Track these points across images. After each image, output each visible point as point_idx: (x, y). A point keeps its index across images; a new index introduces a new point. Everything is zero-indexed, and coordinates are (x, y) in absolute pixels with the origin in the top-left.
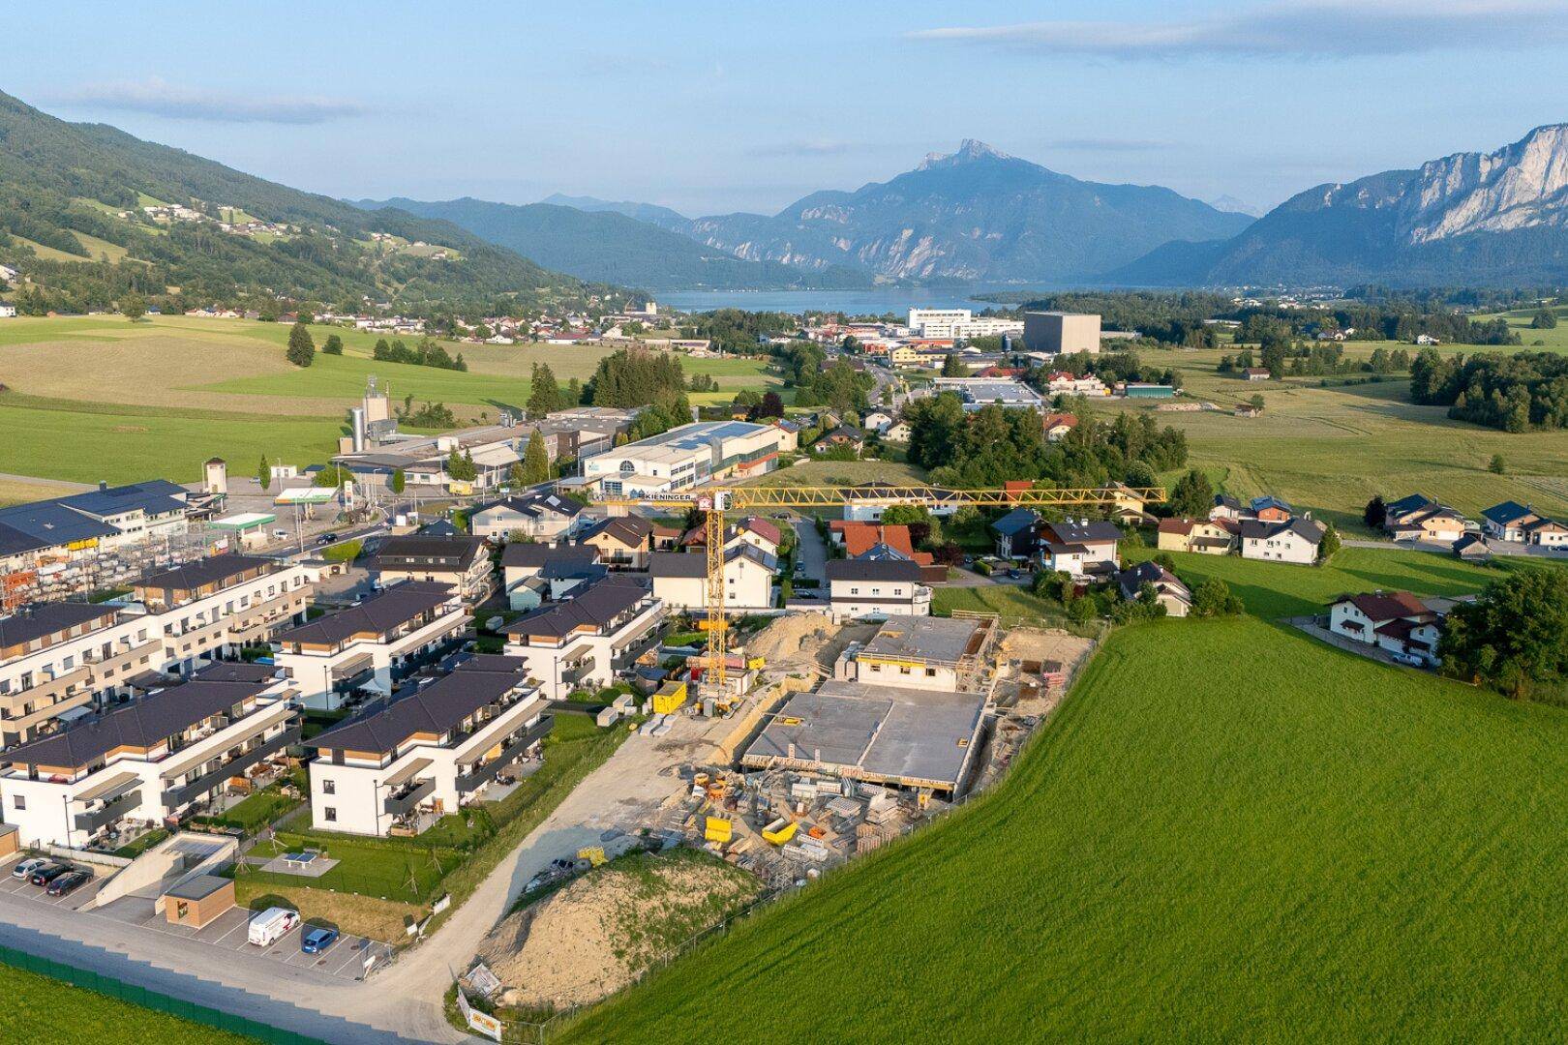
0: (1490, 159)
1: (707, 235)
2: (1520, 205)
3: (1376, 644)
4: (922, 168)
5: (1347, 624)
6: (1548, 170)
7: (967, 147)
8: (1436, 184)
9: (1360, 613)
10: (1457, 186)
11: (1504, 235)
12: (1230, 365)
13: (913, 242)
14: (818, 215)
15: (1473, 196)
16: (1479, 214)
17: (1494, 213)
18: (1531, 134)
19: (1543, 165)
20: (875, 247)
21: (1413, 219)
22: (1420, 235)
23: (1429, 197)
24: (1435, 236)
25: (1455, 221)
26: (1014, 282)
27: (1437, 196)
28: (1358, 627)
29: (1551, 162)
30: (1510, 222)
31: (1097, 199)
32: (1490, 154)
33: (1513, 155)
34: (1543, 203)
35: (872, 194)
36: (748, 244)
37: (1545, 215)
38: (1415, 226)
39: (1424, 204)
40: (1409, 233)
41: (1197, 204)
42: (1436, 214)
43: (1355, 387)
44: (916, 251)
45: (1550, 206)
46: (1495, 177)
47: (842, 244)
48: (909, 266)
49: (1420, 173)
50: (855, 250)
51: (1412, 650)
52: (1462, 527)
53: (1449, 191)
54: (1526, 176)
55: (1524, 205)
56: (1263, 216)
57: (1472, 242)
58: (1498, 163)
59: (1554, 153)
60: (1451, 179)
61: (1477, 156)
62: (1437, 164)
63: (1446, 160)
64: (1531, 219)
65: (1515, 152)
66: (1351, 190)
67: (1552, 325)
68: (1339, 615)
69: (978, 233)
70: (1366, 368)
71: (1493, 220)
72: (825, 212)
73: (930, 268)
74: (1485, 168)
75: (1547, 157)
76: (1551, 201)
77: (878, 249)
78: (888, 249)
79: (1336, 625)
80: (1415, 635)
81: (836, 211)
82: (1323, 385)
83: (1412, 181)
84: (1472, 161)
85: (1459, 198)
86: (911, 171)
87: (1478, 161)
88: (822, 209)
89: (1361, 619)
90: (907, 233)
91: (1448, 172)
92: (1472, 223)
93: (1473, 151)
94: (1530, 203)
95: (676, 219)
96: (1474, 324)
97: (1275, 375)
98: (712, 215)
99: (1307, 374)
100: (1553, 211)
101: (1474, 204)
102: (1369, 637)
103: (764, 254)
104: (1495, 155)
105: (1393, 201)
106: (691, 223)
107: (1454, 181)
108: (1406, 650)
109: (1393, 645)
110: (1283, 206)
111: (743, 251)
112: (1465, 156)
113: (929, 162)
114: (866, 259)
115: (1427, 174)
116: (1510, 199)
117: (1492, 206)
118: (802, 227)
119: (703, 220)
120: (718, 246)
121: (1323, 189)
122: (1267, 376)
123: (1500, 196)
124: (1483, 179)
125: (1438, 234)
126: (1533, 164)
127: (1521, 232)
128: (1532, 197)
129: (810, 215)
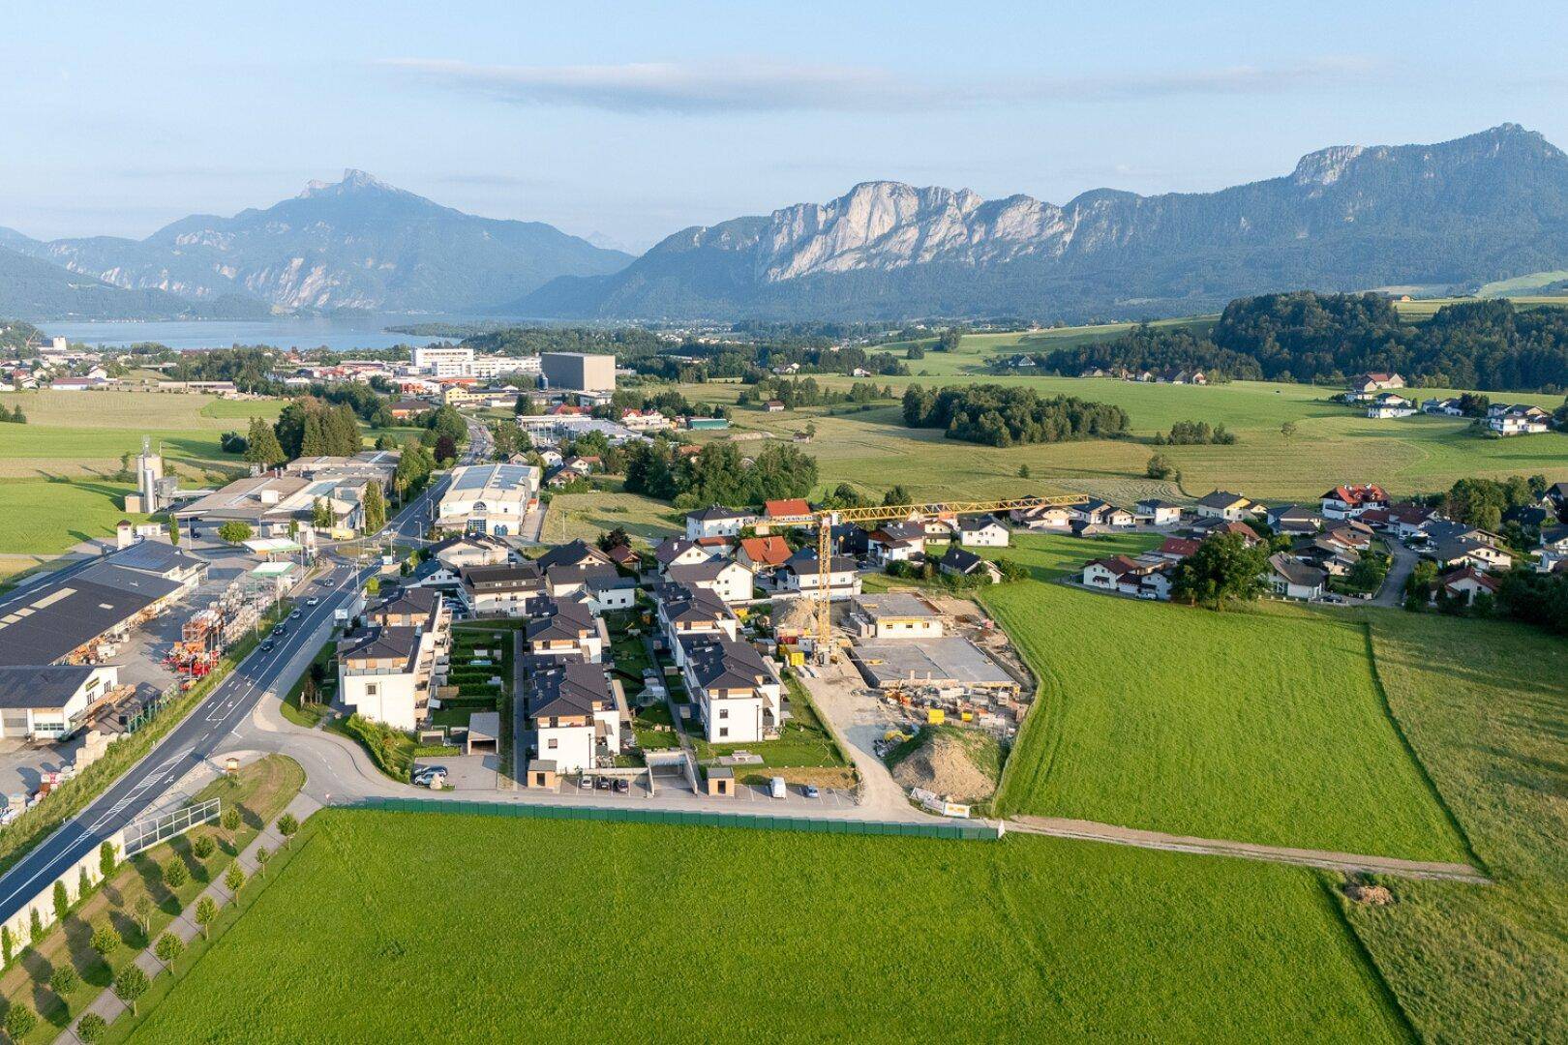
0: (825, 210)
1: (66, 259)
2: (850, 250)
3: (1118, 589)
4: (305, 196)
5: (1097, 578)
6: (870, 220)
7: (351, 177)
8: (785, 230)
9: (1106, 570)
10: (801, 233)
11: (840, 275)
12: (747, 399)
13: (304, 272)
14: (195, 240)
15: (814, 242)
16: (820, 257)
17: (831, 256)
18: (855, 189)
19: (866, 215)
20: (263, 275)
21: (769, 261)
22: (775, 275)
23: (780, 241)
24: (787, 276)
25: (802, 263)
26: (413, 313)
27: (786, 241)
28: (1106, 580)
29: (871, 213)
30: (844, 264)
31: (486, 234)
32: (824, 205)
33: (842, 206)
34: (868, 248)
35: (251, 221)
36: (117, 270)
37: (870, 259)
38: (770, 267)
39: (777, 247)
40: (766, 273)
41: (577, 240)
42: (786, 258)
43: (852, 415)
44: (309, 280)
45: (873, 251)
46: (830, 225)
47: (226, 271)
48: (303, 295)
49: (771, 219)
50: (241, 278)
51: (1143, 590)
52: (1067, 516)
53: (795, 237)
54: (853, 225)
55: (853, 250)
56: (642, 254)
57: (818, 282)
58: (831, 213)
59: (873, 206)
60: (795, 226)
61: (815, 207)
62: (784, 212)
63: (791, 209)
64: (859, 262)
65: (844, 204)
66: (715, 232)
67: (921, 357)
68: (1089, 574)
69: (370, 263)
70: (849, 399)
71: (830, 262)
72: (203, 238)
73: (324, 298)
74: (822, 217)
75: (867, 208)
76: (874, 247)
77: (267, 278)
78: (278, 278)
79: (1088, 580)
80: (1145, 581)
81: (216, 237)
82: (832, 414)
83: (766, 227)
84: (811, 210)
85: (804, 243)
86: (293, 197)
87: (816, 212)
88: (200, 233)
89: (1106, 574)
90: (297, 262)
91: (794, 220)
92: (816, 264)
93: (812, 202)
94: (858, 249)
95: (26, 242)
96: (873, 357)
97: (788, 407)
98: (70, 237)
99: (807, 405)
100: (876, 255)
101: (815, 249)
102: (1113, 585)
103: (136, 282)
104: (828, 206)
105: (749, 243)
106: (44, 246)
107: (799, 228)
108: (1139, 591)
109: (1131, 589)
110: (659, 246)
111: (112, 276)
112: (805, 206)
113: (310, 190)
114: (254, 288)
115: (777, 221)
116: (842, 244)
117: (829, 250)
118: (177, 253)
119: (59, 243)
120: (80, 270)
121: (692, 230)
122: (782, 408)
123: (835, 241)
124: (821, 227)
125: (789, 274)
126: (858, 213)
127: (852, 273)
128: (858, 243)
129: (186, 240)
